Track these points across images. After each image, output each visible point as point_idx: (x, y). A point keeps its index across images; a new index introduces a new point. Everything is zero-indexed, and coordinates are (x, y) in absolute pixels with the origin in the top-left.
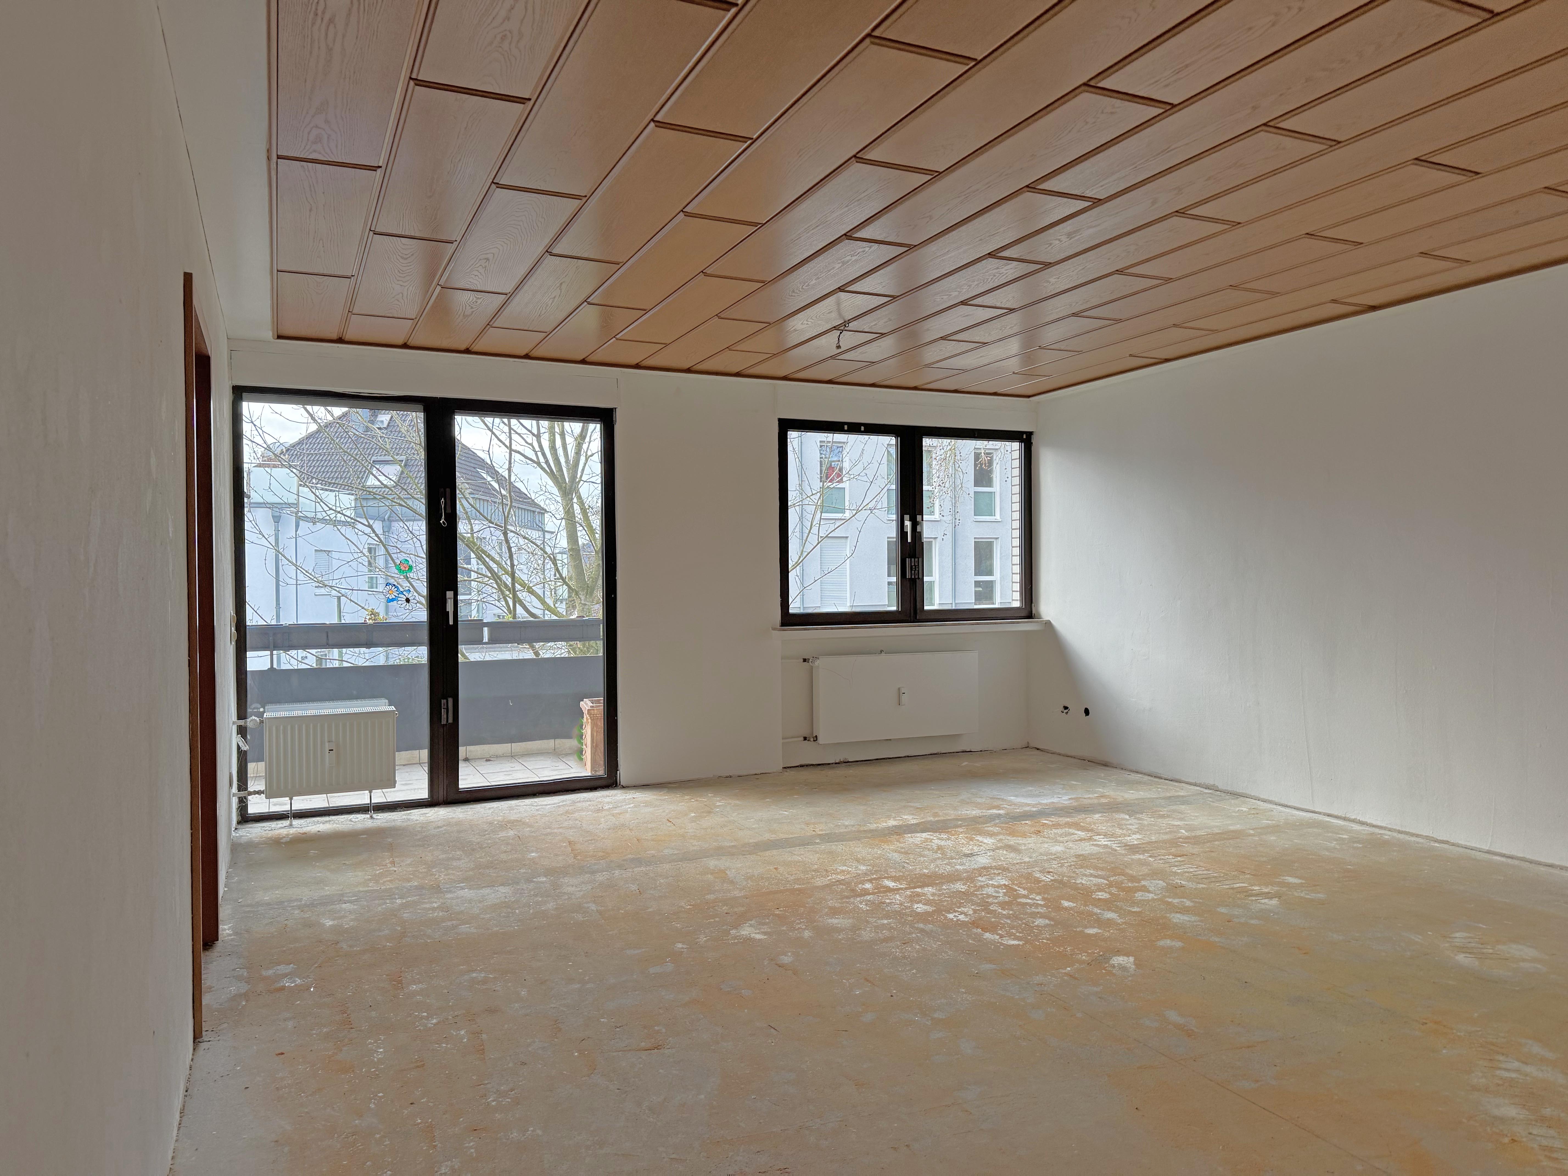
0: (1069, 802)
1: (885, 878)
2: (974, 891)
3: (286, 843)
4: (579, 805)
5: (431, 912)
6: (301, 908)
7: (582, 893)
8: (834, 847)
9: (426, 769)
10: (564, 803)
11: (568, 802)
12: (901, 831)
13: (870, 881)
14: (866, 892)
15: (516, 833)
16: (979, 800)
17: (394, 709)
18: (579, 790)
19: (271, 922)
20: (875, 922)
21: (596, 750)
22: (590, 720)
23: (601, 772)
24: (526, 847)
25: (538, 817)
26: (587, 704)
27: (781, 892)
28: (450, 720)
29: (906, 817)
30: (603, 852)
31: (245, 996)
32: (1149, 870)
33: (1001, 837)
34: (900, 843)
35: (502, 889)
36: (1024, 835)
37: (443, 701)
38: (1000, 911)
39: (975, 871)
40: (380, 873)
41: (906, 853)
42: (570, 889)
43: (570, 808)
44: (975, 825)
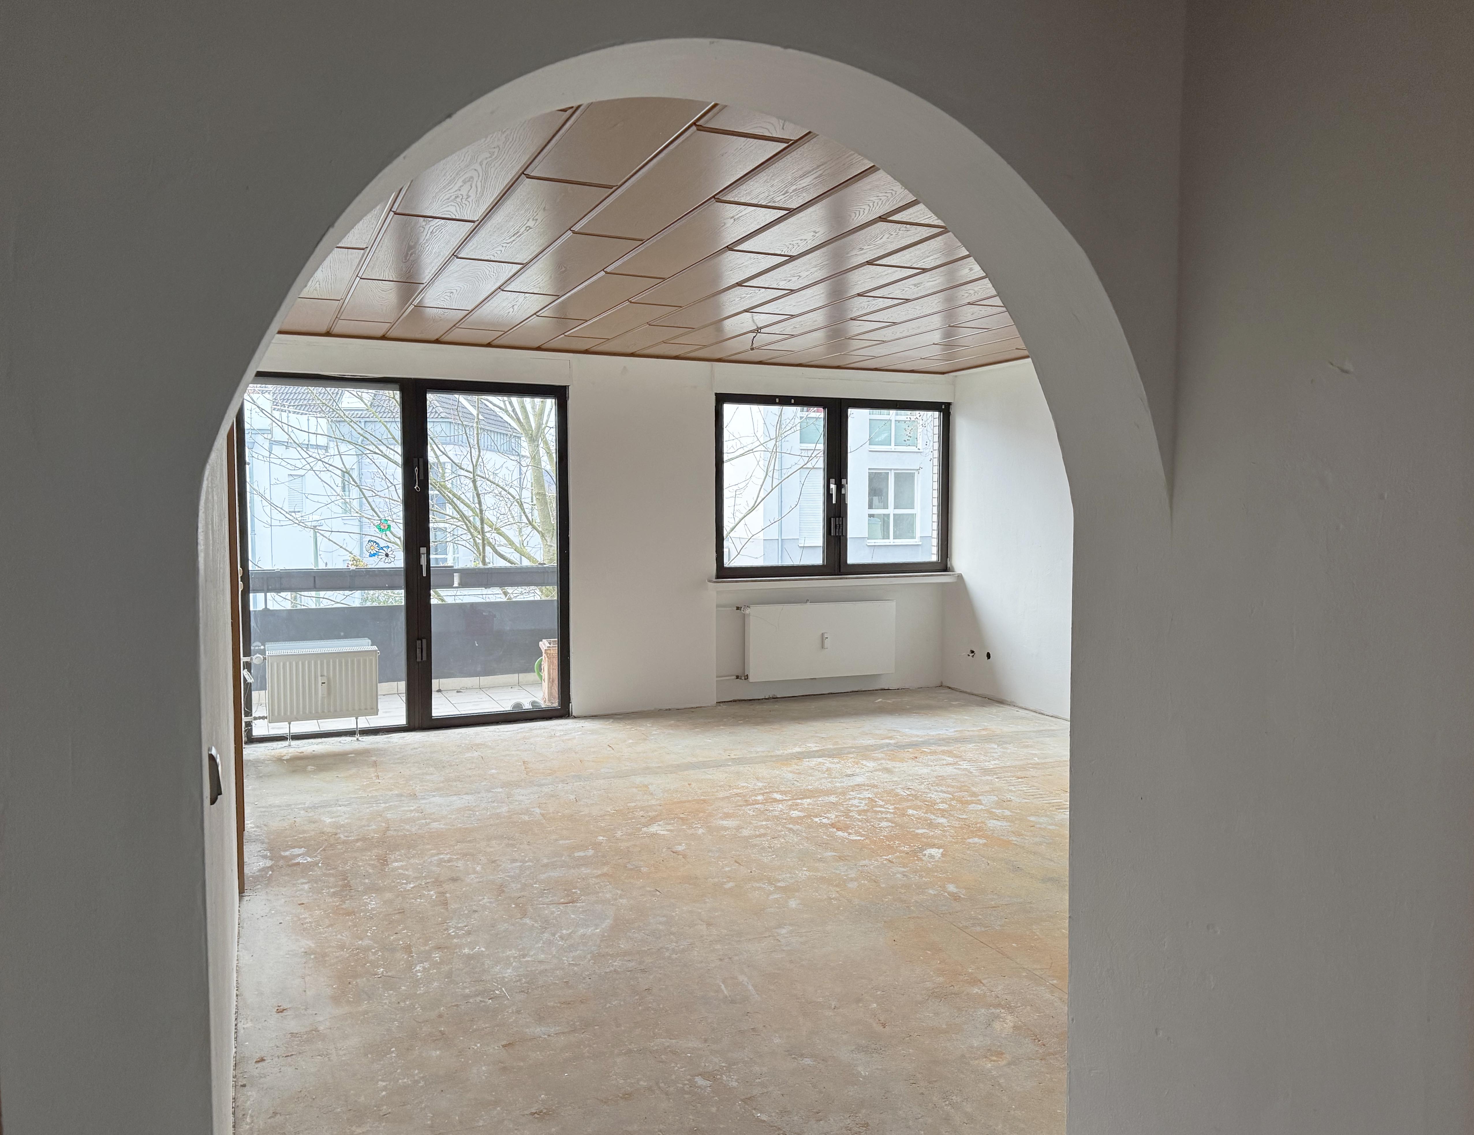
0: (953, 734)
1: (776, 792)
2: (843, 802)
3: (287, 760)
4: (535, 732)
5: (408, 813)
6: (306, 810)
7: (530, 801)
8: (741, 769)
9: (404, 699)
10: (523, 730)
11: (526, 729)
12: (800, 757)
13: (763, 794)
14: (756, 802)
15: (480, 754)
16: (877, 732)
17: (377, 649)
18: (536, 719)
19: (283, 819)
20: (756, 823)
21: (552, 685)
22: (547, 659)
23: (556, 704)
24: (487, 765)
25: (499, 742)
26: (544, 644)
27: (689, 801)
28: (425, 659)
29: (809, 745)
30: (551, 770)
31: (271, 868)
32: (990, 788)
33: (883, 761)
34: (798, 765)
35: (466, 797)
36: (902, 760)
37: (419, 642)
38: (857, 816)
39: (850, 788)
40: (367, 784)
41: (799, 773)
42: (521, 798)
43: (527, 734)
44: (865, 752)
